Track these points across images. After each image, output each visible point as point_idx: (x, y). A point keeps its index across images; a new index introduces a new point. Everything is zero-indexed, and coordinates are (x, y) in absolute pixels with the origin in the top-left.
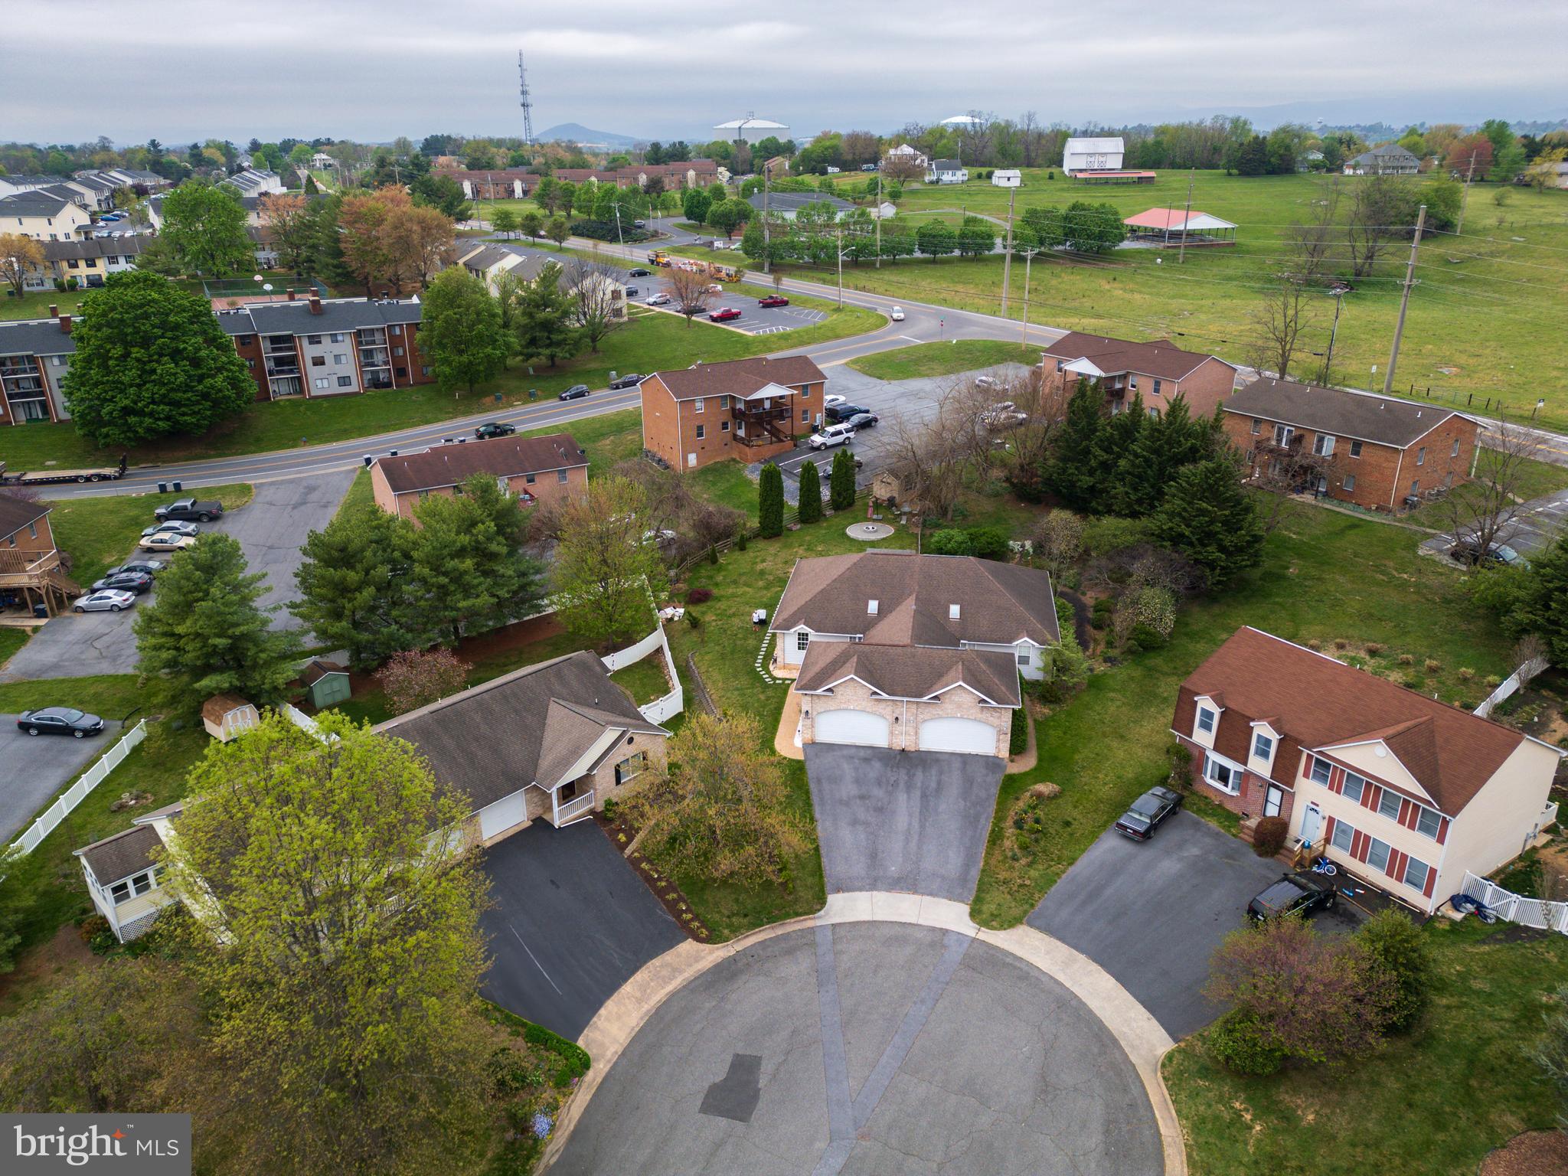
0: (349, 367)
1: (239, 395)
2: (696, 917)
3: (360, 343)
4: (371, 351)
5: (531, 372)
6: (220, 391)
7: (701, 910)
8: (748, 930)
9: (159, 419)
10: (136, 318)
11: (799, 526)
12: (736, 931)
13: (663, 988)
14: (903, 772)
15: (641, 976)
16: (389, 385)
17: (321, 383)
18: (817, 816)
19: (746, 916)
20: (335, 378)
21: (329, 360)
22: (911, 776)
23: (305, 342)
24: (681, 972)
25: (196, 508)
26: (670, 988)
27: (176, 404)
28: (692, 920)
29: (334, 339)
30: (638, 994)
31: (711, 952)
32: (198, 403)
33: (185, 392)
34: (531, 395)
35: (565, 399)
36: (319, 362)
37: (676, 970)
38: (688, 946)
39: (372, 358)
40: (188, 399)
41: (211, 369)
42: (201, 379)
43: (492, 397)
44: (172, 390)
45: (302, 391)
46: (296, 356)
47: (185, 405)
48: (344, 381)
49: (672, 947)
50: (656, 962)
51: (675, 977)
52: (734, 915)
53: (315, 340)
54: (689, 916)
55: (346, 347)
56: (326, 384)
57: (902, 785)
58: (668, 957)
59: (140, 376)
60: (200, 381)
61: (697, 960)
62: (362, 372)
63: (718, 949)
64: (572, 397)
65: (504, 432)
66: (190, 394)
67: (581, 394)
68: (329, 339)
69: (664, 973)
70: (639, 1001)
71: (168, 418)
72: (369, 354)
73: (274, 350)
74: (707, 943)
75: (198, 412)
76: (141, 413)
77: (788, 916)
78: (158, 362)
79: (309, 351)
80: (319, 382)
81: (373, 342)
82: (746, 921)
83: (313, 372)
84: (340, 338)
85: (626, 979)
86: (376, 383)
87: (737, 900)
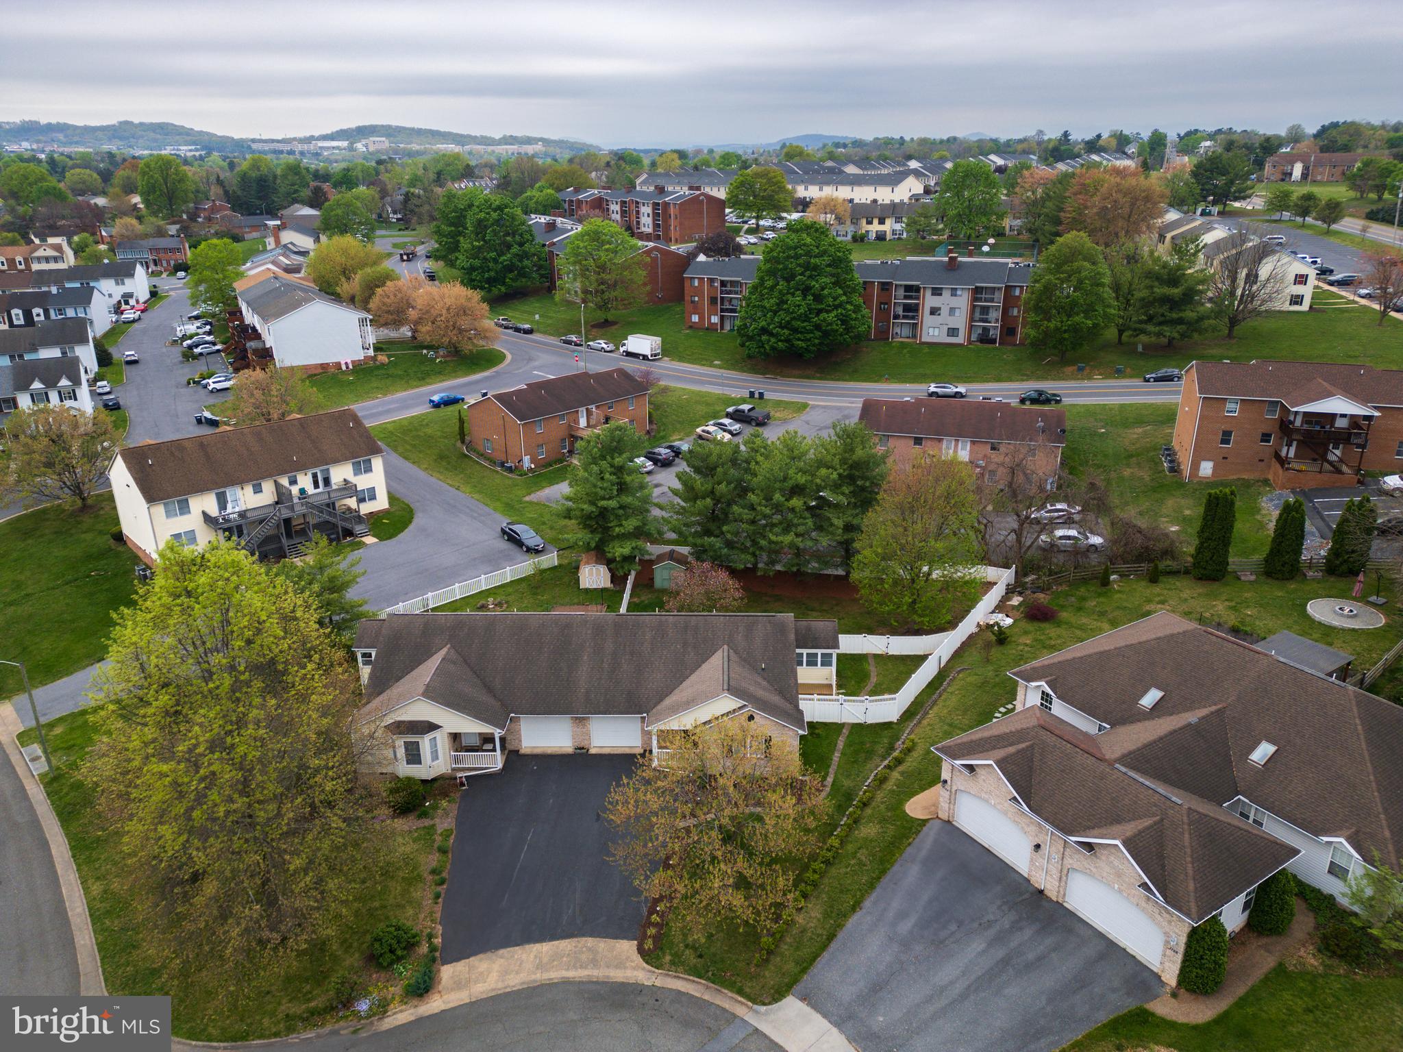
0: (960, 321)
1: (847, 330)
2: (661, 925)
3: (975, 299)
4: (988, 307)
5: (1140, 349)
6: (831, 324)
9: (781, 341)
10: (788, 257)
11: (1253, 578)
12: (676, 965)
13: (567, 969)
14: (1012, 916)
15: (565, 945)
16: (993, 341)
17: (933, 331)
18: (867, 903)
19: (700, 956)
20: (946, 328)
21: (945, 311)
22: (1016, 927)
23: (928, 293)
24: (596, 967)
25: (751, 414)
26: (571, 974)
27: (795, 330)
28: (656, 924)
29: (954, 292)
30: (546, 960)
31: (635, 968)
32: (811, 332)
33: (803, 321)
34: (1118, 371)
35: (1147, 381)
36: (934, 311)
37: (594, 962)
38: (627, 948)
39: (987, 314)
40: (804, 328)
41: (829, 306)
42: (819, 312)
43: (1076, 367)
44: (794, 318)
45: (914, 336)
46: (917, 305)
47: (801, 333)
48: (953, 332)
49: (616, 938)
50: (590, 942)
51: (586, 968)
52: (692, 948)
53: (937, 292)
54: (657, 919)
55: (962, 301)
56: (936, 333)
57: (992, 932)
58: (604, 945)
59: (778, 304)
60: (818, 314)
61: (618, 966)
62: (971, 327)
63: (644, 969)
64: (1156, 380)
65: (1047, 401)
66: (805, 324)
67: (1169, 379)
68: (949, 292)
69: (584, 956)
70: (539, 966)
71: (787, 341)
72: (985, 310)
73: (906, 297)
74: (643, 956)
75: (809, 340)
76: (771, 334)
78: (793, 294)
79: (930, 301)
80: (931, 330)
81: (992, 300)
82: (693, 960)
83: (928, 320)
84: (959, 292)
85: (552, 939)
86: (985, 339)
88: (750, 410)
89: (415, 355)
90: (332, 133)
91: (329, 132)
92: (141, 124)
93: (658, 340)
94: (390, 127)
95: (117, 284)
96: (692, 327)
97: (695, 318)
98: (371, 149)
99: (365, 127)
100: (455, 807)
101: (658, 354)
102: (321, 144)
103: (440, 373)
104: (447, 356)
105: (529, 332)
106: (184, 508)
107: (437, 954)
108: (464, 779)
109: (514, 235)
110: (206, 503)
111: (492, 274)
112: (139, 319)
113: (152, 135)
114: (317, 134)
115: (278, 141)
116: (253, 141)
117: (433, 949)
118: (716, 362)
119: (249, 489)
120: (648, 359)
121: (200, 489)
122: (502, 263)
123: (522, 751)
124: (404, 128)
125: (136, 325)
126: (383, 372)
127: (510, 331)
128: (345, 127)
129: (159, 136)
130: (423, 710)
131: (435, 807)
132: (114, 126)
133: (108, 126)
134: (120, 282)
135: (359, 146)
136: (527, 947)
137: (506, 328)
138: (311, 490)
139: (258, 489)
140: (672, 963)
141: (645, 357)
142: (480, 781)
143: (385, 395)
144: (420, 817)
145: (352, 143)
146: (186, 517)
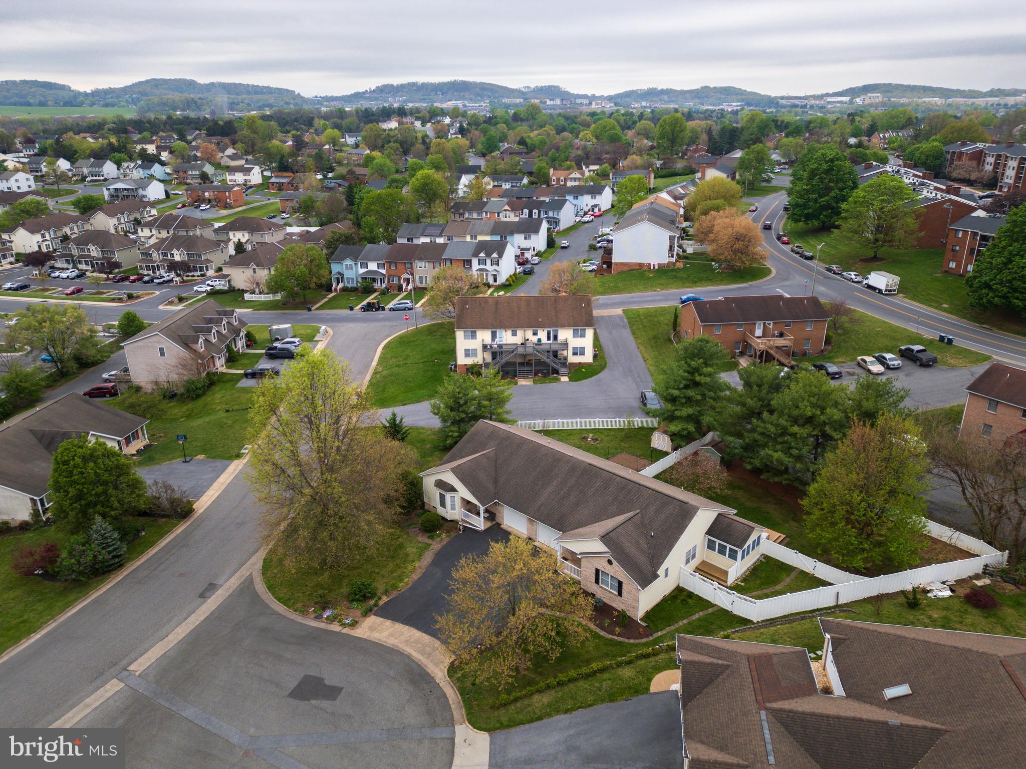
19: (473, 684)
25: (919, 355)
31: (442, 670)
37: (429, 655)
38: (447, 658)
61: (437, 664)
82: (468, 684)
88: (919, 351)
89: (705, 265)
90: (843, 91)
91: (841, 90)
92: (715, 88)
93: (897, 279)
94: (890, 84)
95: (592, 198)
96: (948, 272)
97: (953, 265)
98: (867, 102)
99: (869, 86)
100: (448, 539)
101: (894, 290)
102: (829, 99)
103: (710, 280)
104: (727, 269)
105: (810, 258)
106: (474, 336)
107: (376, 608)
108: (461, 527)
109: (837, 182)
110: (484, 336)
111: (810, 211)
112: (592, 221)
113: (719, 95)
114: (831, 92)
115: (800, 98)
116: (782, 98)
117: (376, 605)
118: (945, 306)
119: (509, 332)
120: (882, 294)
121: (484, 327)
122: (820, 203)
123: (502, 526)
124: (902, 86)
125: (587, 225)
126: (674, 274)
127: (797, 256)
128: (854, 86)
129: (722, 96)
130: (451, 479)
131: (439, 535)
132: (698, 89)
133: (694, 90)
134: (594, 197)
135: (859, 101)
136: (411, 628)
137: (797, 253)
138: (544, 340)
139: (514, 334)
140: (458, 679)
141: (880, 291)
142: (469, 531)
143: (662, 289)
144: (429, 538)
145: (852, 99)
146: (473, 341)
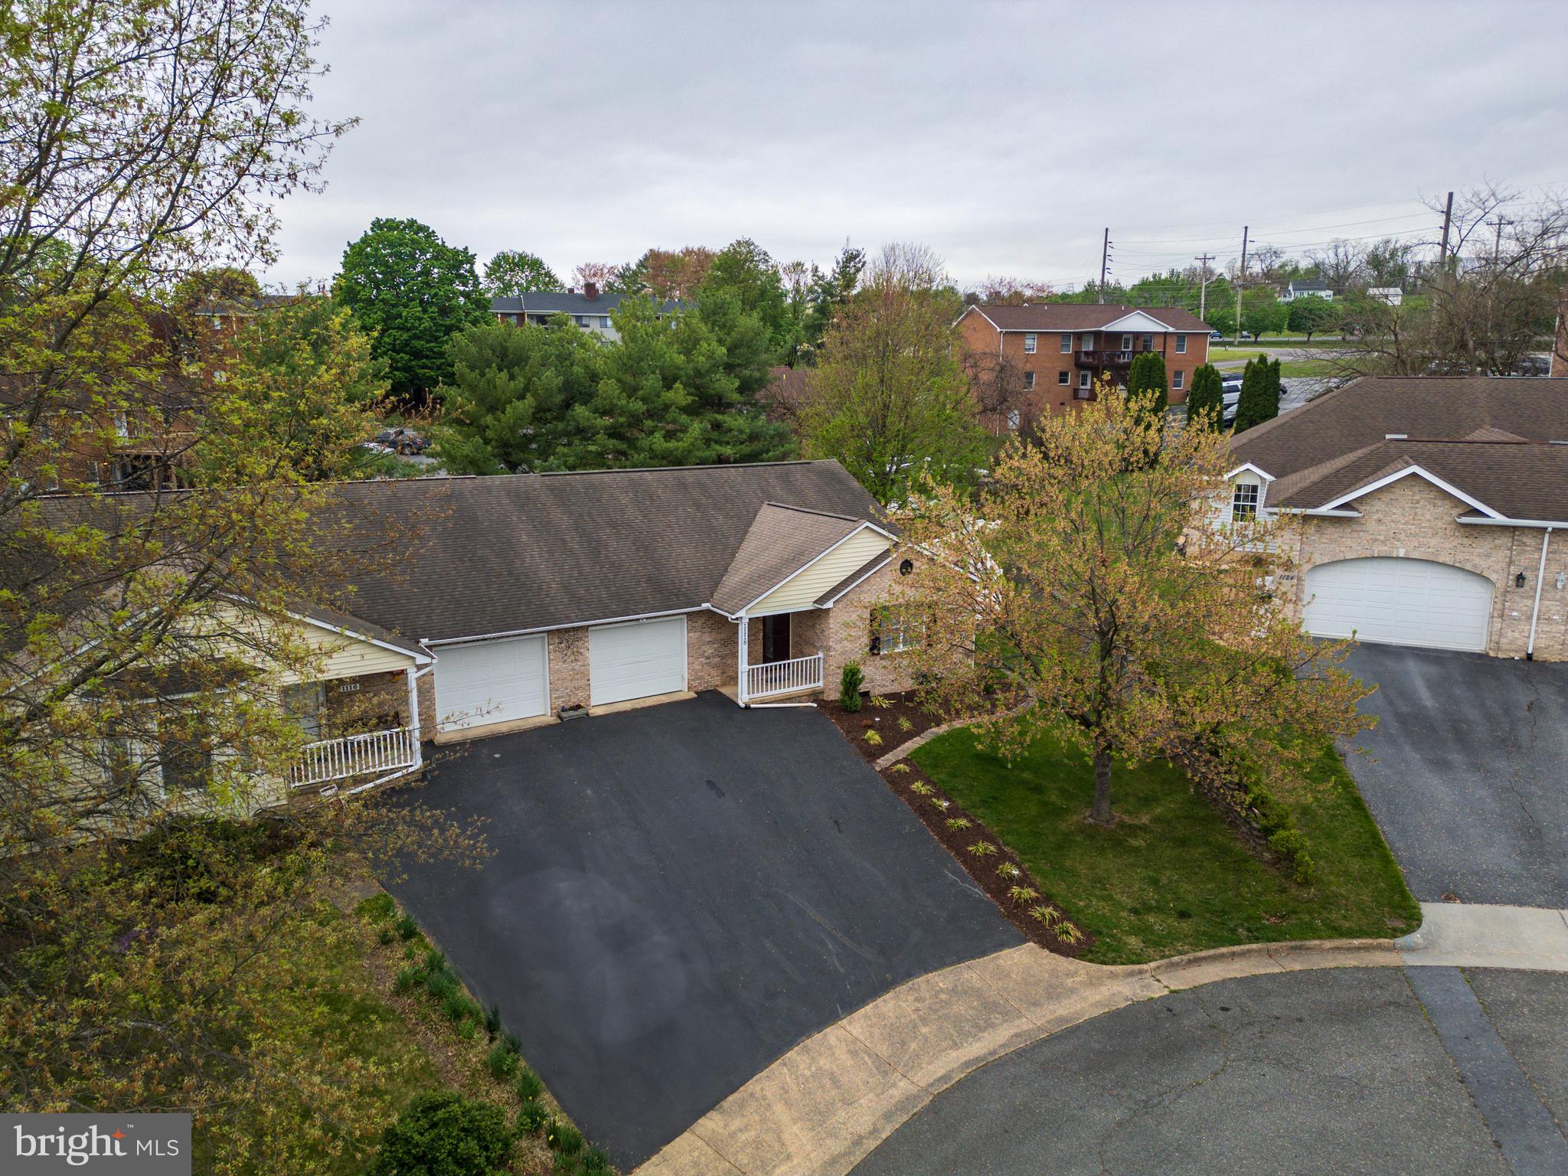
2: (1047, 899)
7: (1059, 888)
8: (1196, 946)
12: (1159, 945)
13: (955, 1046)
24: (1009, 1015)
26: (977, 1048)
28: (1036, 901)
30: (883, 1050)
31: (1092, 982)
37: (992, 1010)
38: (1028, 958)
49: (983, 953)
50: (940, 980)
51: (990, 1025)
52: (1149, 909)
54: (1029, 893)
58: (973, 973)
61: (1055, 992)
63: (1113, 976)
69: (960, 1008)
70: (884, 1067)
74: (1082, 957)
77: (1309, 931)
85: (851, 1005)
87: (1154, 882)
140: (1151, 944)
